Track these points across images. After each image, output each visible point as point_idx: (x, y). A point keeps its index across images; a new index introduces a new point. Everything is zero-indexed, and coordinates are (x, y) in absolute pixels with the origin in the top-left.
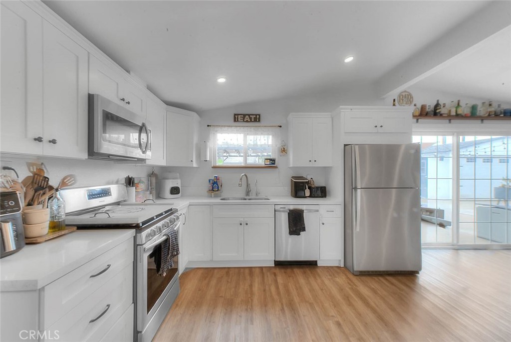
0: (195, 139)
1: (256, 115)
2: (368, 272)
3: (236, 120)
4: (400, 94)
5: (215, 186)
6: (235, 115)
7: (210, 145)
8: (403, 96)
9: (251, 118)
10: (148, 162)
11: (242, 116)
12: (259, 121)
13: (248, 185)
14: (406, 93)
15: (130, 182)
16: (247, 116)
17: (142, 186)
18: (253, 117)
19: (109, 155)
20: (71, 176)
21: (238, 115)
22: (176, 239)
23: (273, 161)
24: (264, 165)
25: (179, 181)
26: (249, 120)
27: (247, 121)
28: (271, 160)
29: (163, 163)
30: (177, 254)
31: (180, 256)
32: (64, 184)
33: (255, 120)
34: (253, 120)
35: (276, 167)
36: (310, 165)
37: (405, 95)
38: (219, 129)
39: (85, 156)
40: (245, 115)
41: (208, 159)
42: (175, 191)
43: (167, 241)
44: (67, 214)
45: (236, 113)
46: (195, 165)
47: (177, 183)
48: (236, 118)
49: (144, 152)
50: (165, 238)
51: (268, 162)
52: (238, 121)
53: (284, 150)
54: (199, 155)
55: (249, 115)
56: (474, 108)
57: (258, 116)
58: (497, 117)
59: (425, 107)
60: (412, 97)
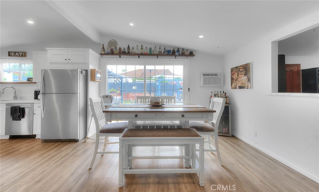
1: (23, 52)
2: (50, 140)
3: (9, 55)
4: (110, 41)
8: (111, 42)
9: (19, 54)
11: (14, 53)
12: (25, 56)
13: (15, 94)
14: (114, 41)
18: (21, 54)
21: (11, 52)
26: (19, 55)
27: (17, 56)
33: (22, 56)
34: (21, 55)
37: (113, 42)
40: (15, 53)
45: (9, 51)
48: (10, 54)
52: (11, 56)
55: (18, 52)
56: (150, 49)
57: (24, 53)
58: (163, 55)
59: (120, 49)
60: (117, 43)
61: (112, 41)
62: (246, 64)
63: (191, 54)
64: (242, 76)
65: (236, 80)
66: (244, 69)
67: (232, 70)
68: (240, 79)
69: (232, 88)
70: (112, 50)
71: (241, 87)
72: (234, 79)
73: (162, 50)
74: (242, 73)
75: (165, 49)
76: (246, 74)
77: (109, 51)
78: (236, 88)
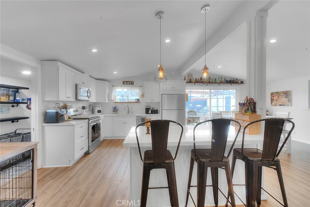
0: (107, 92)
1: (132, 82)
3: (123, 84)
5: (115, 110)
6: (123, 82)
7: (113, 93)
9: (130, 83)
10: (90, 101)
12: (133, 84)
13: (128, 109)
15: (84, 108)
16: (128, 82)
17: (87, 109)
19: (80, 100)
20: (72, 106)
22: (100, 125)
23: (138, 100)
24: (135, 101)
25: (101, 108)
27: (128, 84)
28: (138, 99)
29: (95, 101)
30: (100, 129)
31: (101, 130)
32: (70, 108)
33: (131, 84)
35: (140, 102)
36: (151, 101)
38: (117, 87)
39: (75, 100)
40: (127, 82)
41: (112, 99)
42: (99, 111)
43: (97, 124)
44: (71, 116)
46: (107, 101)
47: (100, 109)
48: (124, 83)
49: (89, 98)
50: (96, 123)
51: (136, 100)
53: (143, 96)
54: (109, 98)
55: (129, 82)
56: (215, 79)
58: (224, 83)
59: (196, 79)
60: (192, 75)
61: (189, 74)
62: (287, 91)
63: (242, 82)
64: (283, 98)
65: (276, 101)
66: (285, 94)
67: (272, 94)
68: (280, 100)
69: (272, 105)
70: (190, 80)
71: (280, 105)
72: (274, 100)
73: (223, 80)
74: (283, 96)
75: (225, 79)
76: (286, 97)
77: (189, 80)
78: (276, 105)
